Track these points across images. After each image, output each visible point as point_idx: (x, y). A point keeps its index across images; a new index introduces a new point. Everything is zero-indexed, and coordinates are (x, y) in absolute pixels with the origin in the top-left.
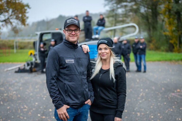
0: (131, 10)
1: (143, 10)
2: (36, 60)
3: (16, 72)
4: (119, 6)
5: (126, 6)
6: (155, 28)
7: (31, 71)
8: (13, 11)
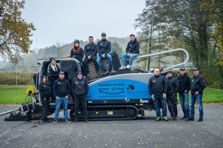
0: (172, 33)
1: (187, 32)
2: (37, 101)
3: (6, 120)
4: (155, 27)
5: (164, 27)
6: (204, 56)
7: (29, 118)
8: (11, 34)
